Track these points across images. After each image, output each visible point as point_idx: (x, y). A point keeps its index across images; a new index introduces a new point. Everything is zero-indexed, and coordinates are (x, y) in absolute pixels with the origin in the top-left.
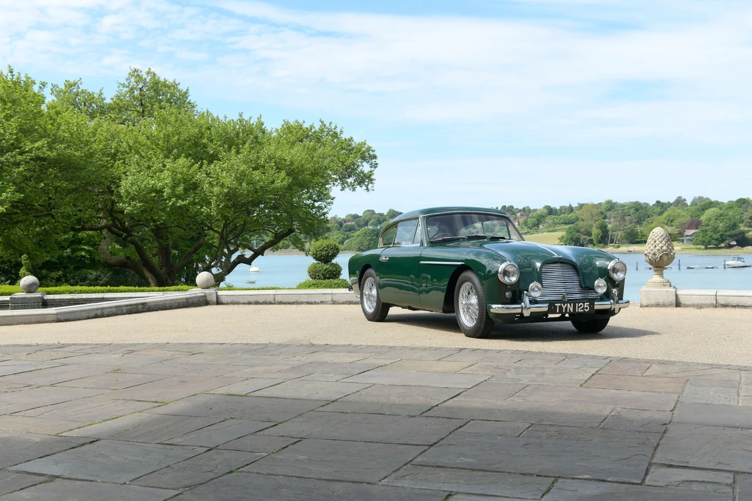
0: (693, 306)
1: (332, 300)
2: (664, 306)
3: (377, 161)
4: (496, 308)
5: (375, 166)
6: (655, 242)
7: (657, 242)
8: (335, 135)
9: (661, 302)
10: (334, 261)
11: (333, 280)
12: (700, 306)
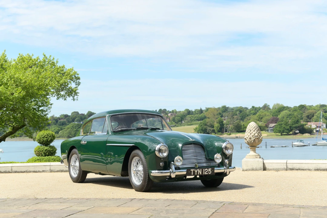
0: (274, 169)
1: (50, 169)
2: (256, 170)
3: (80, 81)
4: (155, 173)
5: (79, 84)
6: (251, 131)
7: (252, 131)
8: (53, 64)
9: (255, 168)
10: (51, 144)
11: (50, 157)
12: (277, 170)
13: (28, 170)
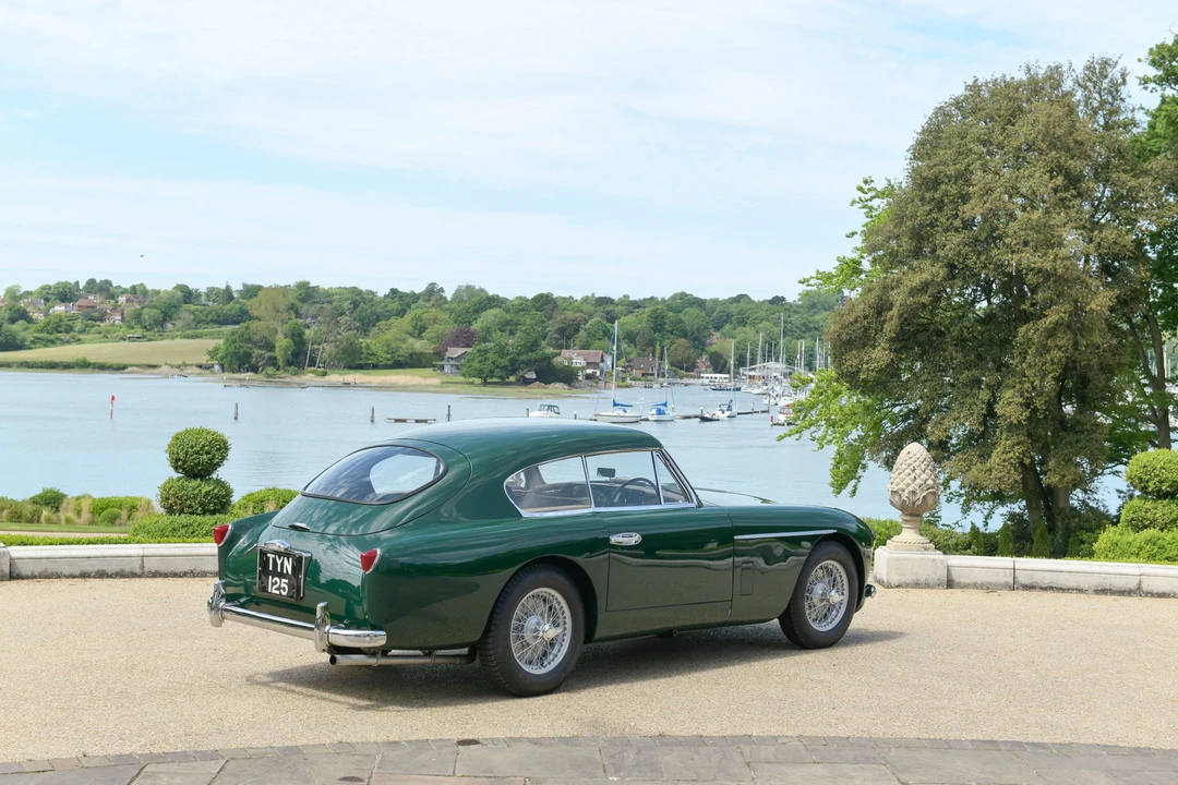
13: (198, 570)
